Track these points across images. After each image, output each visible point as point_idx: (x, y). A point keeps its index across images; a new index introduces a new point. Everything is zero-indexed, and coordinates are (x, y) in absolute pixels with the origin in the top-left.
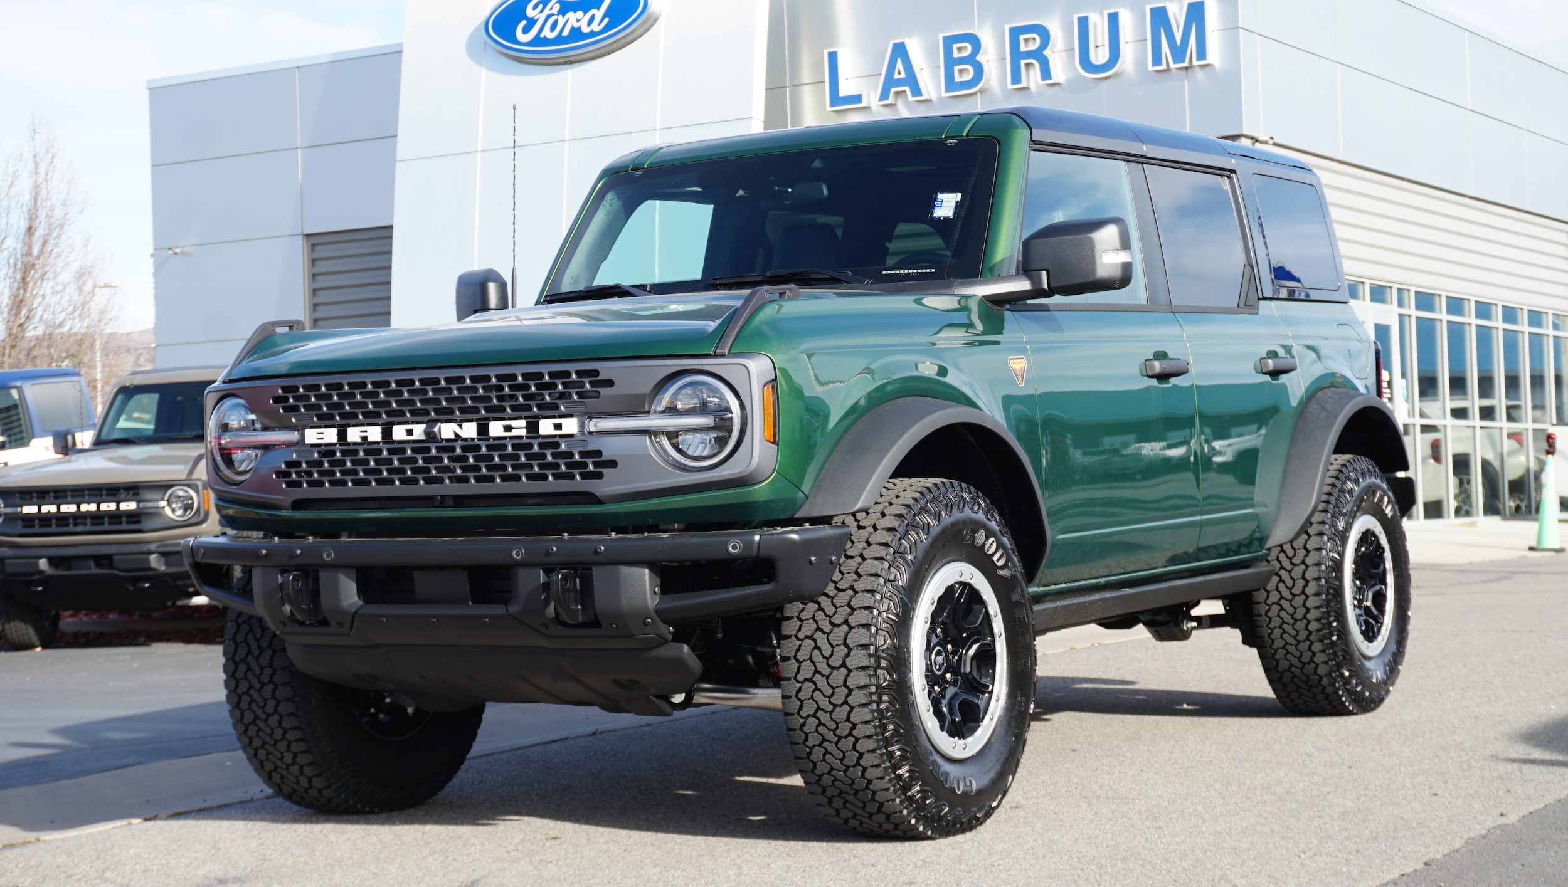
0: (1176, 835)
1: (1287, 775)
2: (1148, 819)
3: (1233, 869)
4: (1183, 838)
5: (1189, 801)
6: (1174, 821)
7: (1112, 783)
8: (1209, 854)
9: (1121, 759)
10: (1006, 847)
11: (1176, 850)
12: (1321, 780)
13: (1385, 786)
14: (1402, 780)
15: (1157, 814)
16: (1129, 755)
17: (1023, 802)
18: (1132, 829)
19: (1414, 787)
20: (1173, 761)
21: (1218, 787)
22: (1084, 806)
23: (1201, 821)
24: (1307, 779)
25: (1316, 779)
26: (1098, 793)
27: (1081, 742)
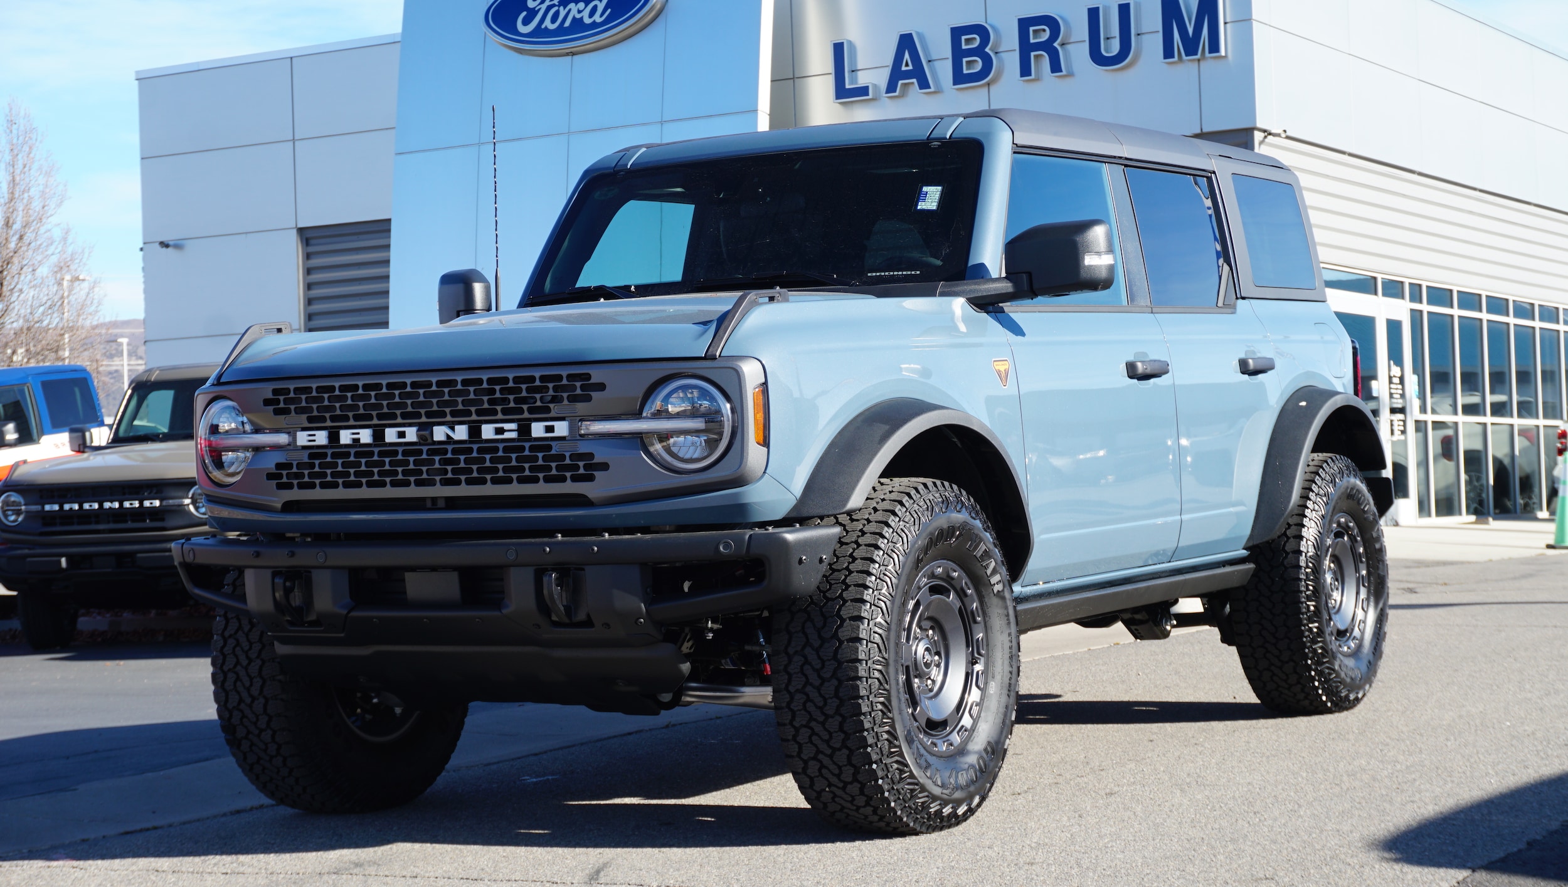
0: (1275, 820)
1: (1369, 763)
2: (1244, 804)
3: (1341, 849)
4: (1283, 821)
5: (1280, 787)
6: (1271, 806)
7: (1198, 771)
8: (1314, 835)
9: (1200, 749)
10: (1113, 830)
11: (1280, 832)
12: (1404, 767)
13: (1468, 774)
14: (1483, 767)
15: (1251, 800)
16: (1206, 745)
17: (1116, 789)
18: (1231, 813)
19: (1497, 774)
20: (1253, 751)
21: (1304, 775)
22: (1178, 793)
23: (1296, 806)
24: (1389, 767)
25: (1399, 767)
26: (1188, 780)
27: (1155, 733)
